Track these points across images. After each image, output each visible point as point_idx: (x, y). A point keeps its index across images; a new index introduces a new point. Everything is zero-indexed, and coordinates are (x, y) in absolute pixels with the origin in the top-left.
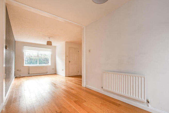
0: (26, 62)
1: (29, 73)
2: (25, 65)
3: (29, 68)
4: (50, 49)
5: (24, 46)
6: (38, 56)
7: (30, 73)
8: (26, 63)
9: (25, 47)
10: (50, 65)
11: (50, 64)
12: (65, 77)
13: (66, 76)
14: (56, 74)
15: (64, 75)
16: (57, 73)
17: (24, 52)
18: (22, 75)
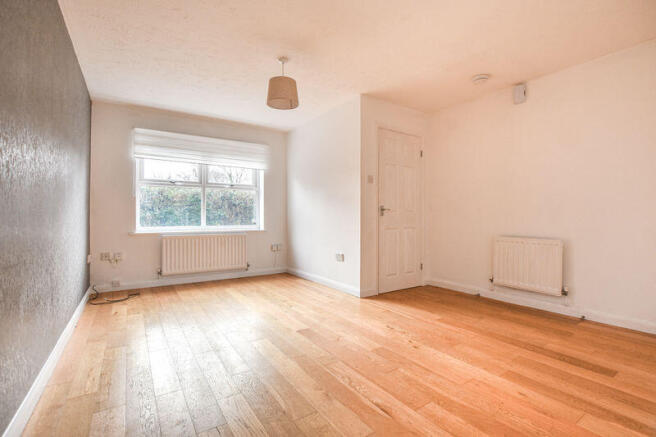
0: (148, 214)
1: (160, 273)
2: (140, 229)
3: (159, 242)
4: (261, 148)
5: (133, 127)
6: (203, 182)
7: (164, 272)
8: (143, 219)
9: (141, 134)
10: (262, 228)
11: (259, 222)
12: (358, 302)
13: (366, 297)
14: (287, 273)
15: (356, 290)
16: (299, 272)
17: (138, 161)
18: (126, 285)
